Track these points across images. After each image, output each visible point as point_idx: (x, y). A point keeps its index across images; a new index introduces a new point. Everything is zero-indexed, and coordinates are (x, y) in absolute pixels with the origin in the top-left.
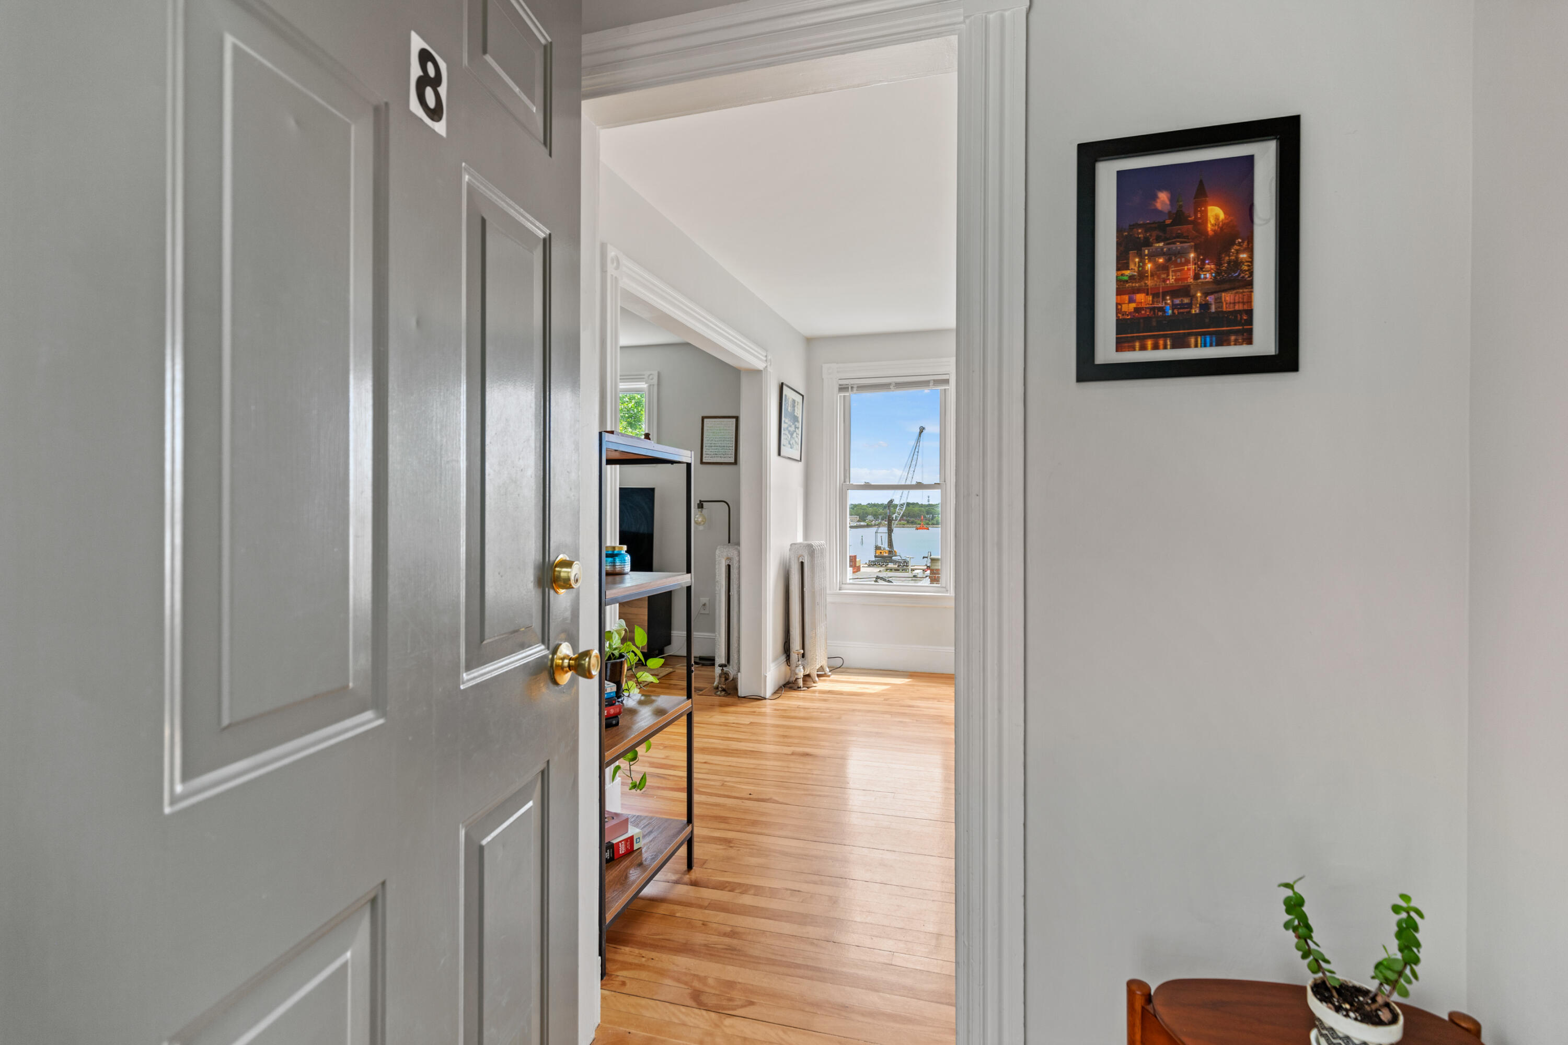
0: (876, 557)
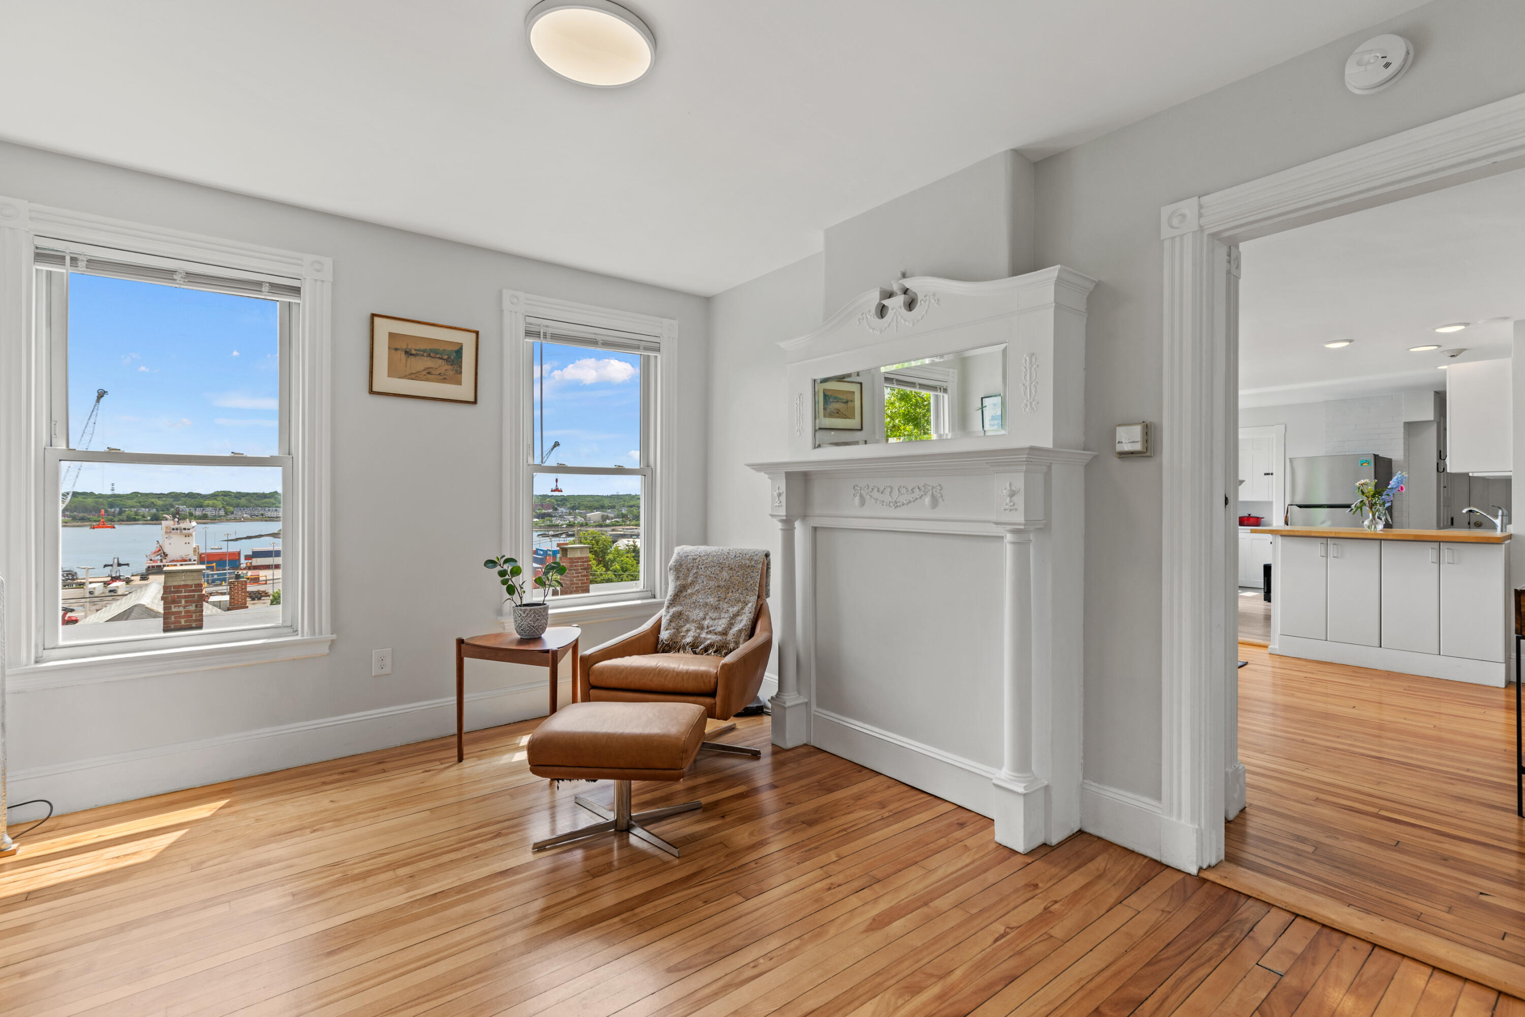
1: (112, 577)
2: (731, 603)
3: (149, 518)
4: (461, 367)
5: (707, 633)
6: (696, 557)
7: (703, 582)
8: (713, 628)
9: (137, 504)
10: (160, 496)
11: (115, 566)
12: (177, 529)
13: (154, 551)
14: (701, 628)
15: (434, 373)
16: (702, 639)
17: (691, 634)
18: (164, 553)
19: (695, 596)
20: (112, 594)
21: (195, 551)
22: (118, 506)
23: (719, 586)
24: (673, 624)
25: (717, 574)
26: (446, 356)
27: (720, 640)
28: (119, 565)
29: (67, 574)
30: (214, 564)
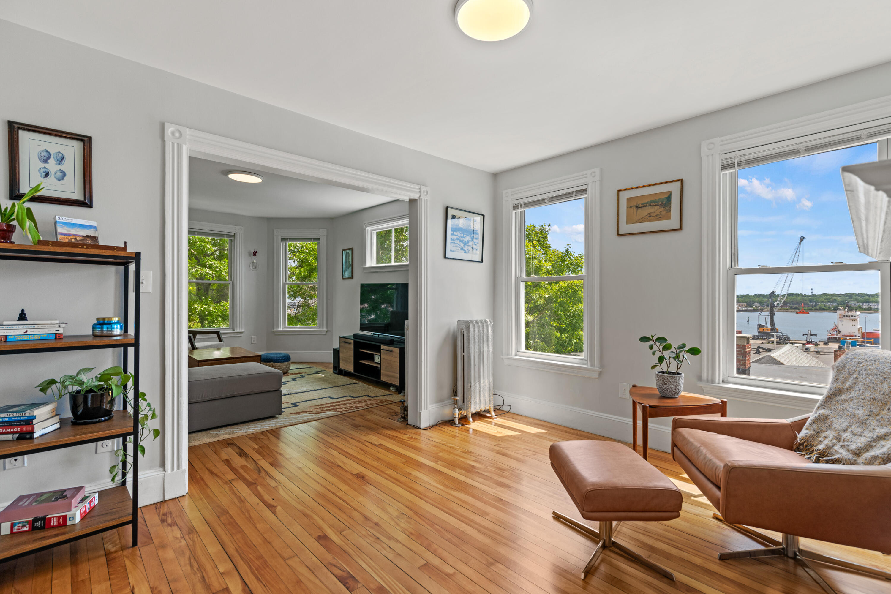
0: (759, 332)
1: (807, 342)
2: (882, 422)
3: (832, 309)
4: (670, 207)
5: (842, 446)
6: (861, 361)
7: (859, 390)
8: (849, 443)
9: (826, 300)
10: (840, 295)
11: (809, 335)
12: (847, 316)
13: (832, 328)
14: (838, 439)
15: (653, 215)
16: (834, 451)
17: (826, 442)
18: (838, 330)
19: (847, 403)
20: (807, 350)
21: (859, 331)
22: (814, 302)
23: (874, 399)
24: (815, 426)
25: (877, 385)
26: (661, 203)
27: (849, 459)
28: (811, 335)
29: (785, 337)
30: (872, 340)
